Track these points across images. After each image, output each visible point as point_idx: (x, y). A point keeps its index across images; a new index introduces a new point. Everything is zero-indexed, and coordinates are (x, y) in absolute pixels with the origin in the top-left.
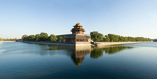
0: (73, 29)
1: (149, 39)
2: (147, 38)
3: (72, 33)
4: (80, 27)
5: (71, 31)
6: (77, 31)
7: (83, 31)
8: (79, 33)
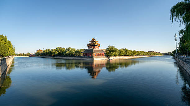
0: (89, 44)
1: (159, 52)
2: (158, 52)
3: (89, 48)
4: (95, 42)
5: (88, 46)
6: (93, 46)
7: (99, 46)
8: (95, 48)
